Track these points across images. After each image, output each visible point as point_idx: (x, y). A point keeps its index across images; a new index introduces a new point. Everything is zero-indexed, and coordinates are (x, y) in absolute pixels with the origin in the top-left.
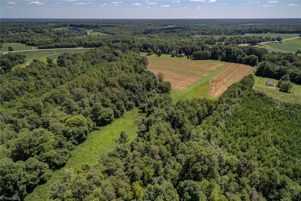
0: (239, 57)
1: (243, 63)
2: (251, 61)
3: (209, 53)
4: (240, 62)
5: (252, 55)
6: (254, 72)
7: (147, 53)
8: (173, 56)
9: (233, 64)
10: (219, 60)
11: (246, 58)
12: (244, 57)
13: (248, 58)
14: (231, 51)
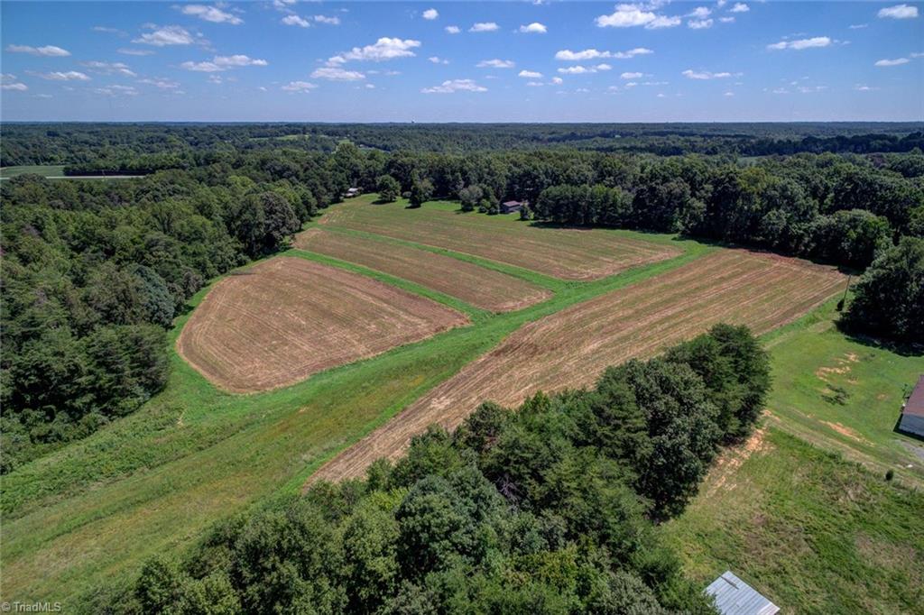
0: (778, 218)
1: (803, 255)
2: (845, 245)
3: (623, 196)
4: (784, 245)
5: (856, 212)
6: (840, 306)
7: (375, 196)
8: (467, 208)
9: (739, 255)
10: (677, 231)
11: (819, 228)
12: (810, 221)
13: (830, 228)
14: (735, 186)
